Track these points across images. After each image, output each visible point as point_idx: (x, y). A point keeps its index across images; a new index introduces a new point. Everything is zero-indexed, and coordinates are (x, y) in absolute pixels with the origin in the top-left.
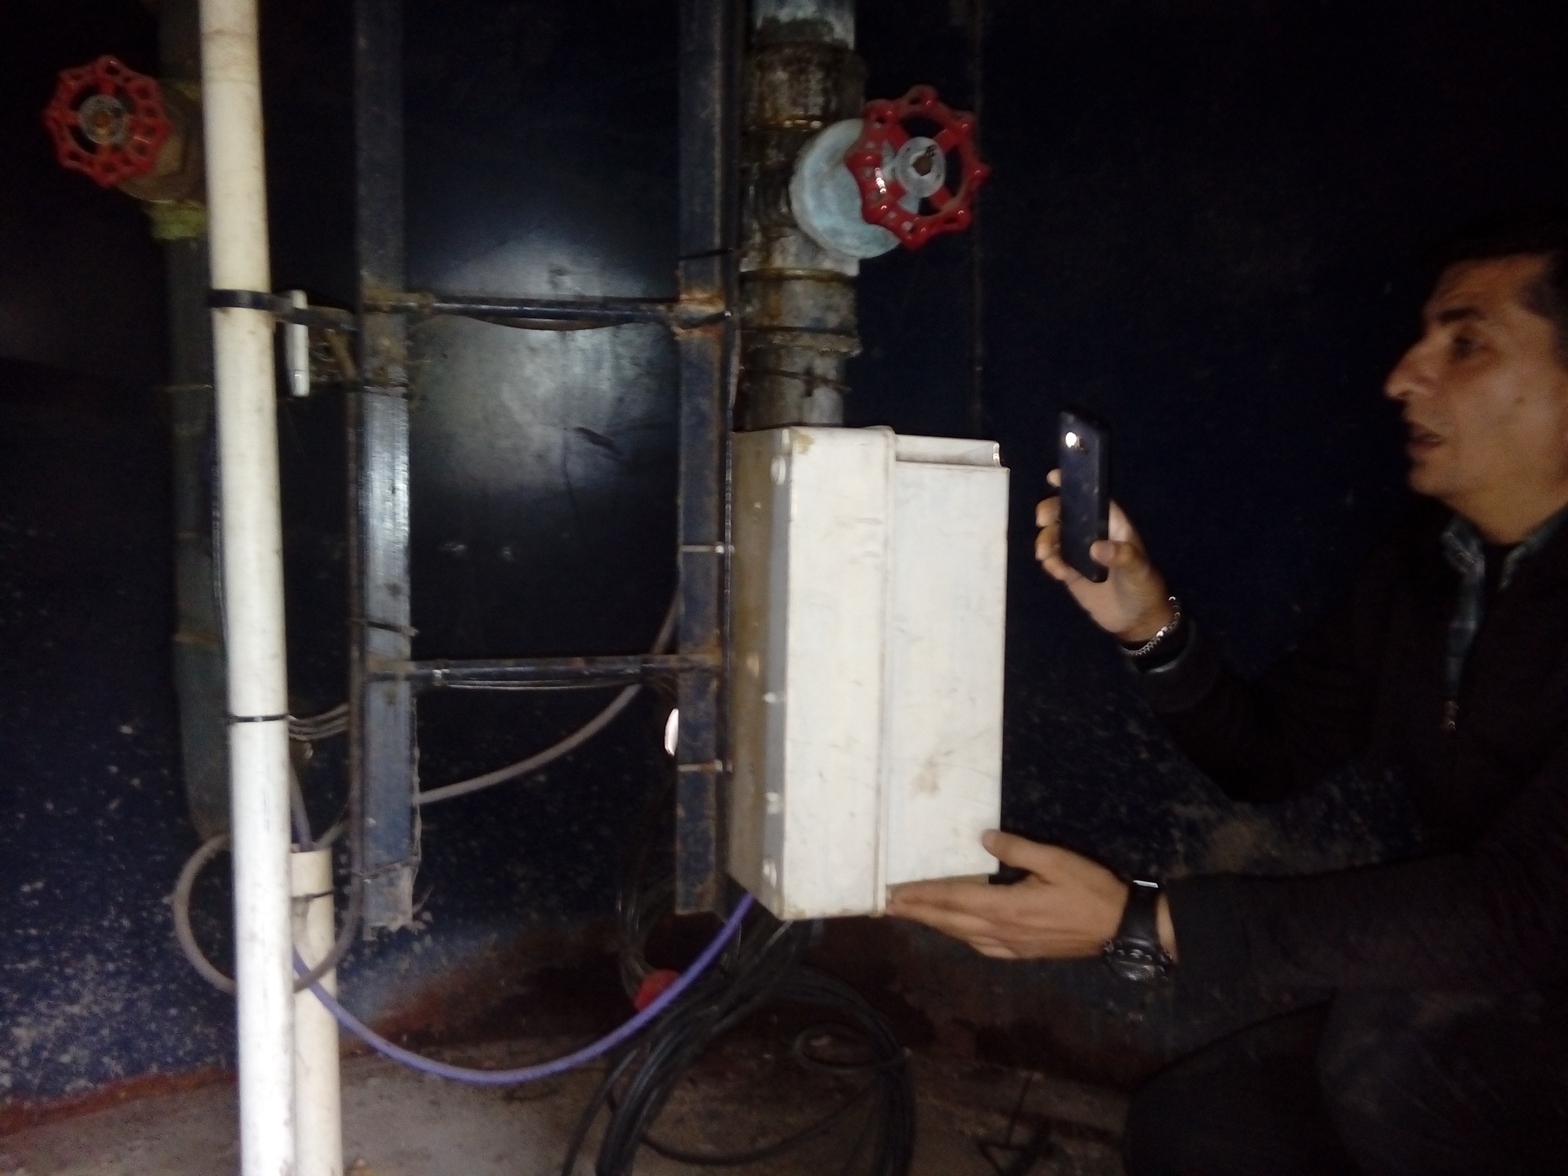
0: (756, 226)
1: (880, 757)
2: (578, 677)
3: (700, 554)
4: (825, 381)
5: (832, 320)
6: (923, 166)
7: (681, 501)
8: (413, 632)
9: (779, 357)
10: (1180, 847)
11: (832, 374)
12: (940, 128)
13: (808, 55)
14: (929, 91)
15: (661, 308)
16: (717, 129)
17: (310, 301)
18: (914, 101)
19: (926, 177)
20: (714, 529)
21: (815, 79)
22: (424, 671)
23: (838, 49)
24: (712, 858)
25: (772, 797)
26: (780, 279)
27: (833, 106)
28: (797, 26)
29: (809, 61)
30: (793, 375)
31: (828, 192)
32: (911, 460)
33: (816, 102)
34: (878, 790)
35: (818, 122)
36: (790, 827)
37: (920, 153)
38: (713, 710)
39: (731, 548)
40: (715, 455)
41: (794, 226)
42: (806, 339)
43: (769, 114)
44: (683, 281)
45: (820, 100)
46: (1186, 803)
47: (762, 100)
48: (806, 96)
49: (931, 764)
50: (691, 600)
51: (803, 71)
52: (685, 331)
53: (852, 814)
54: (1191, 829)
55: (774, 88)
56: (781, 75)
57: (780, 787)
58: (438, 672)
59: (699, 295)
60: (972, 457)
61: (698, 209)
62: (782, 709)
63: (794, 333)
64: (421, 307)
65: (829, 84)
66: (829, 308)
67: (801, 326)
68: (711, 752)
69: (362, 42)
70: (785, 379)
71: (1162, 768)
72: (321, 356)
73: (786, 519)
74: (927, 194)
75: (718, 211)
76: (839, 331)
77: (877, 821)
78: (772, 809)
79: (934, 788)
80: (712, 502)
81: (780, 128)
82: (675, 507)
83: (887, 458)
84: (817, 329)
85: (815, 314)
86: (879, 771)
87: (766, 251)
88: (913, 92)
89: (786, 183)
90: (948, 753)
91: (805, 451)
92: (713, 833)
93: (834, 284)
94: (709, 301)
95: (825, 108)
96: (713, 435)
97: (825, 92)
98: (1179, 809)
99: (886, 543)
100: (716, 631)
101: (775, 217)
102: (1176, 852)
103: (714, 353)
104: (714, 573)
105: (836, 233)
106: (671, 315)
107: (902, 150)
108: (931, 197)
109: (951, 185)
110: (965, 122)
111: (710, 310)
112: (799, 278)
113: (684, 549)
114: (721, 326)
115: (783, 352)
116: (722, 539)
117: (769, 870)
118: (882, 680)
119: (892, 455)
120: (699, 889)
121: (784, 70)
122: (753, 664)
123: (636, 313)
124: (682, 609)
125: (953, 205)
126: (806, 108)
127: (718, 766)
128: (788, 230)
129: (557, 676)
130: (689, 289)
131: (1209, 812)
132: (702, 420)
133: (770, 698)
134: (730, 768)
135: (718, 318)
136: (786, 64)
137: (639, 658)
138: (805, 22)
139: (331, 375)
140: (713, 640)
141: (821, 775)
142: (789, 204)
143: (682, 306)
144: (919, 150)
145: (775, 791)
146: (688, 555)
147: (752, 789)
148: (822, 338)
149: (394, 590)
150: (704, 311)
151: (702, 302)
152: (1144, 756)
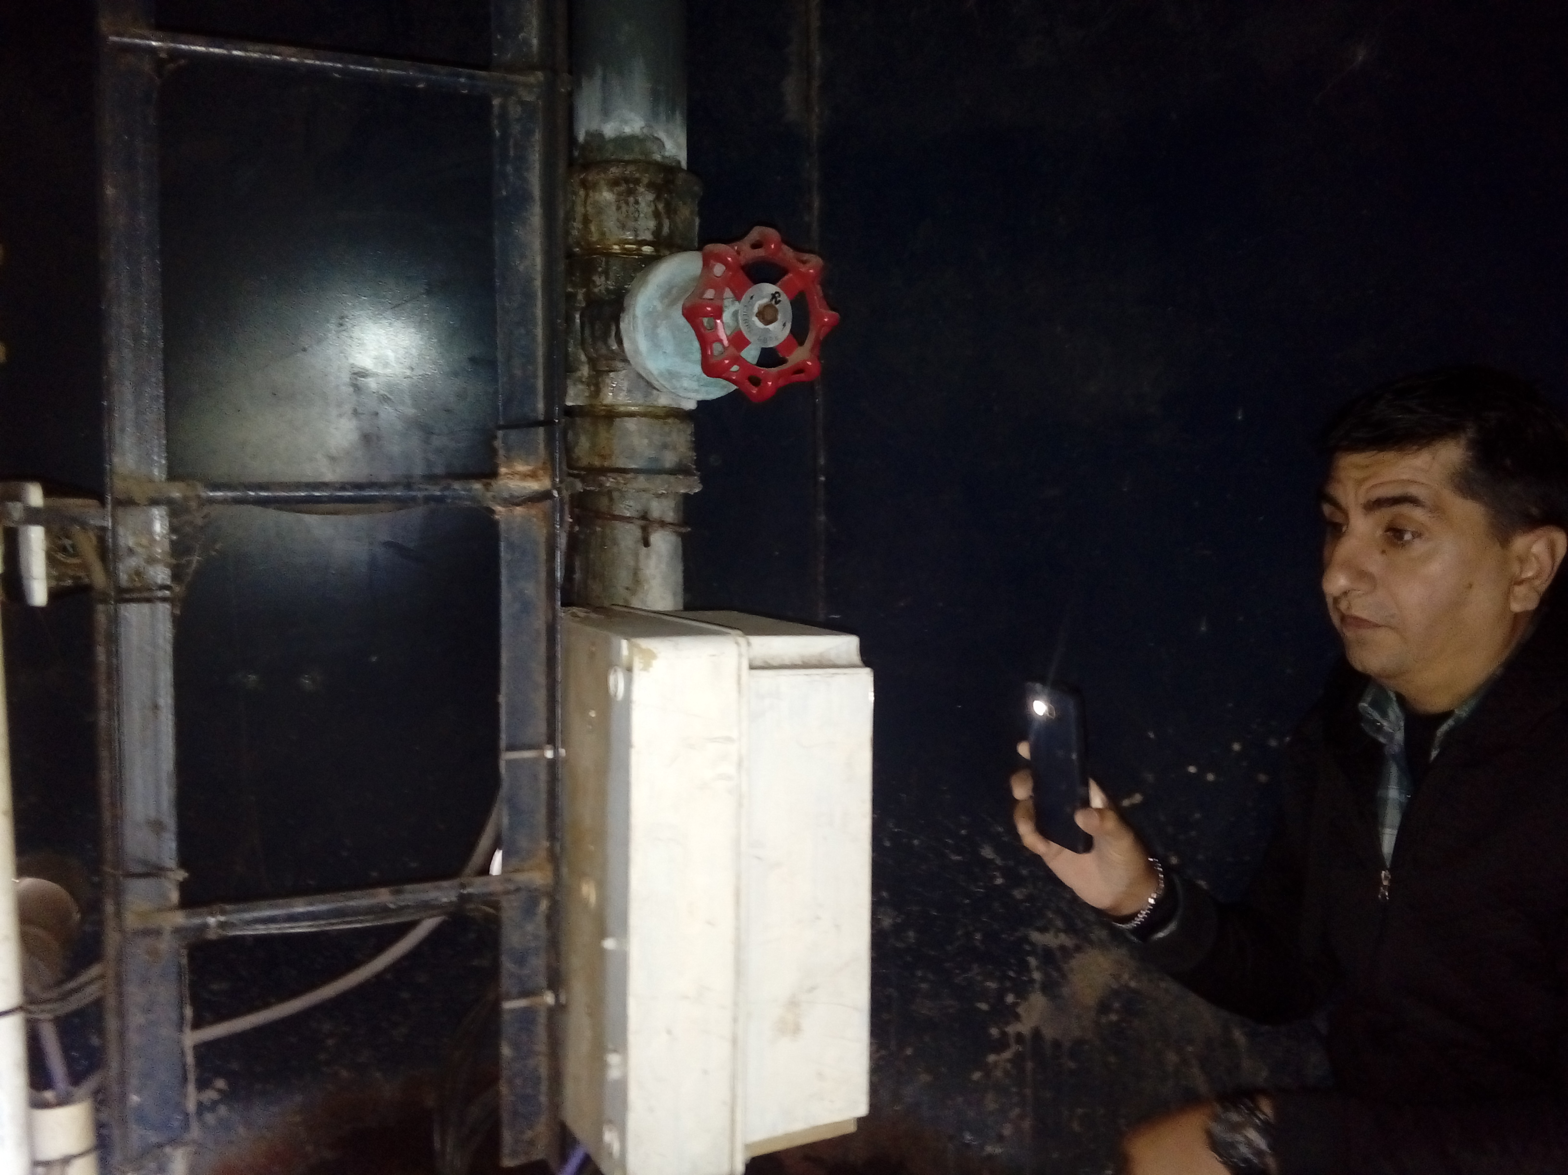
0: (583, 358)
1: (736, 1004)
2: (384, 910)
3: (525, 760)
4: (663, 524)
5: (670, 459)
6: (767, 315)
7: (502, 699)
8: (181, 875)
9: (611, 499)
10: (1037, 976)
11: (670, 516)
12: (785, 272)
13: (637, 175)
14: (772, 233)
15: (477, 486)
16: (538, 283)
17: (48, 493)
18: (756, 246)
19: (770, 327)
20: (541, 727)
21: (646, 199)
22: (197, 921)
23: (669, 169)
24: (543, 1099)
25: (613, 1059)
26: (611, 415)
27: (666, 230)
28: (624, 142)
29: (637, 182)
30: (628, 520)
31: (663, 332)
32: (767, 667)
33: (646, 226)
34: (734, 1041)
35: (649, 247)
36: (635, 1096)
37: (765, 301)
38: (543, 932)
39: (562, 752)
40: (542, 648)
41: (625, 360)
42: (641, 481)
43: (595, 237)
44: (501, 452)
45: (652, 224)
46: (1043, 930)
47: (586, 221)
48: (636, 220)
49: (793, 1003)
50: (515, 810)
51: (631, 192)
52: (504, 509)
53: (705, 1072)
54: (1048, 957)
55: (600, 210)
56: (607, 196)
57: (622, 1047)
58: (212, 920)
59: (521, 468)
60: (833, 656)
61: (518, 372)
62: (623, 958)
63: (629, 476)
64: (186, 499)
65: (661, 206)
66: (665, 446)
67: (633, 466)
68: (542, 981)
69: (110, 191)
70: (618, 524)
71: (1018, 894)
72: (60, 556)
73: (627, 744)
74: (771, 345)
75: (540, 373)
76: (680, 470)
77: (734, 1077)
78: (614, 1074)
79: (797, 1030)
80: (539, 699)
81: (609, 255)
82: (497, 705)
83: (739, 669)
84: (653, 471)
85: (651, 453)
86: (735, 1020)
87: (595, 385)
88: (756, 233)
89: (616, 319)
90: (812, 989)
91: (646, 667)
92: (543, 1071)
93: (670, 421)
94: (533, 475)
95: (657, 232)
96: (539, 623)
97: (657, 215)
98: (1036, 936)
99: (740, 764)
100: (546, 844)
101: (604, 351)
102: (1032, 981)
103: (540, 534)
104: (543, 776)
105: (672, 375)
106: (489, 495)
107: (745, 298)
108: (778, 346)
109: (798, 334)
110: (813, 264)
111: (534, 486)
112: (632, 415)
113: (507, 756)
114: (548, 503)
115: (616, 494)
116: (551, 740)
117: (610, 1137)
118: (737, 917)
119: (745, 664)
120: (529, 1134)
121: (611, 190)
122: (589, 891)
123: (446, 493)
124: (505, 821)
125: (801, 355)
126: (636, 231)
127: (549, 998)
128: (620, 365)
129: (356, 912)
130: (509, 460)
131: (1064, 939)
132: (526, 607)
133: (609, 944)
134: (563, 999)
135: (545, 496)
136: (614, 183)
137: (456, 882)
138: (633, 138)
139: (76, 578)
140: (542, 854)
141: (669, 1032)
142: (620, 342)
143: (501, 482)
144: (763, 298)
145: (615, 1051)
146: (509, 762)
147: (588, 1034)
148: (659, 479)
149: (157, 826)
150: (525, 488)
151: (525, 476)
152: (999, 881)
